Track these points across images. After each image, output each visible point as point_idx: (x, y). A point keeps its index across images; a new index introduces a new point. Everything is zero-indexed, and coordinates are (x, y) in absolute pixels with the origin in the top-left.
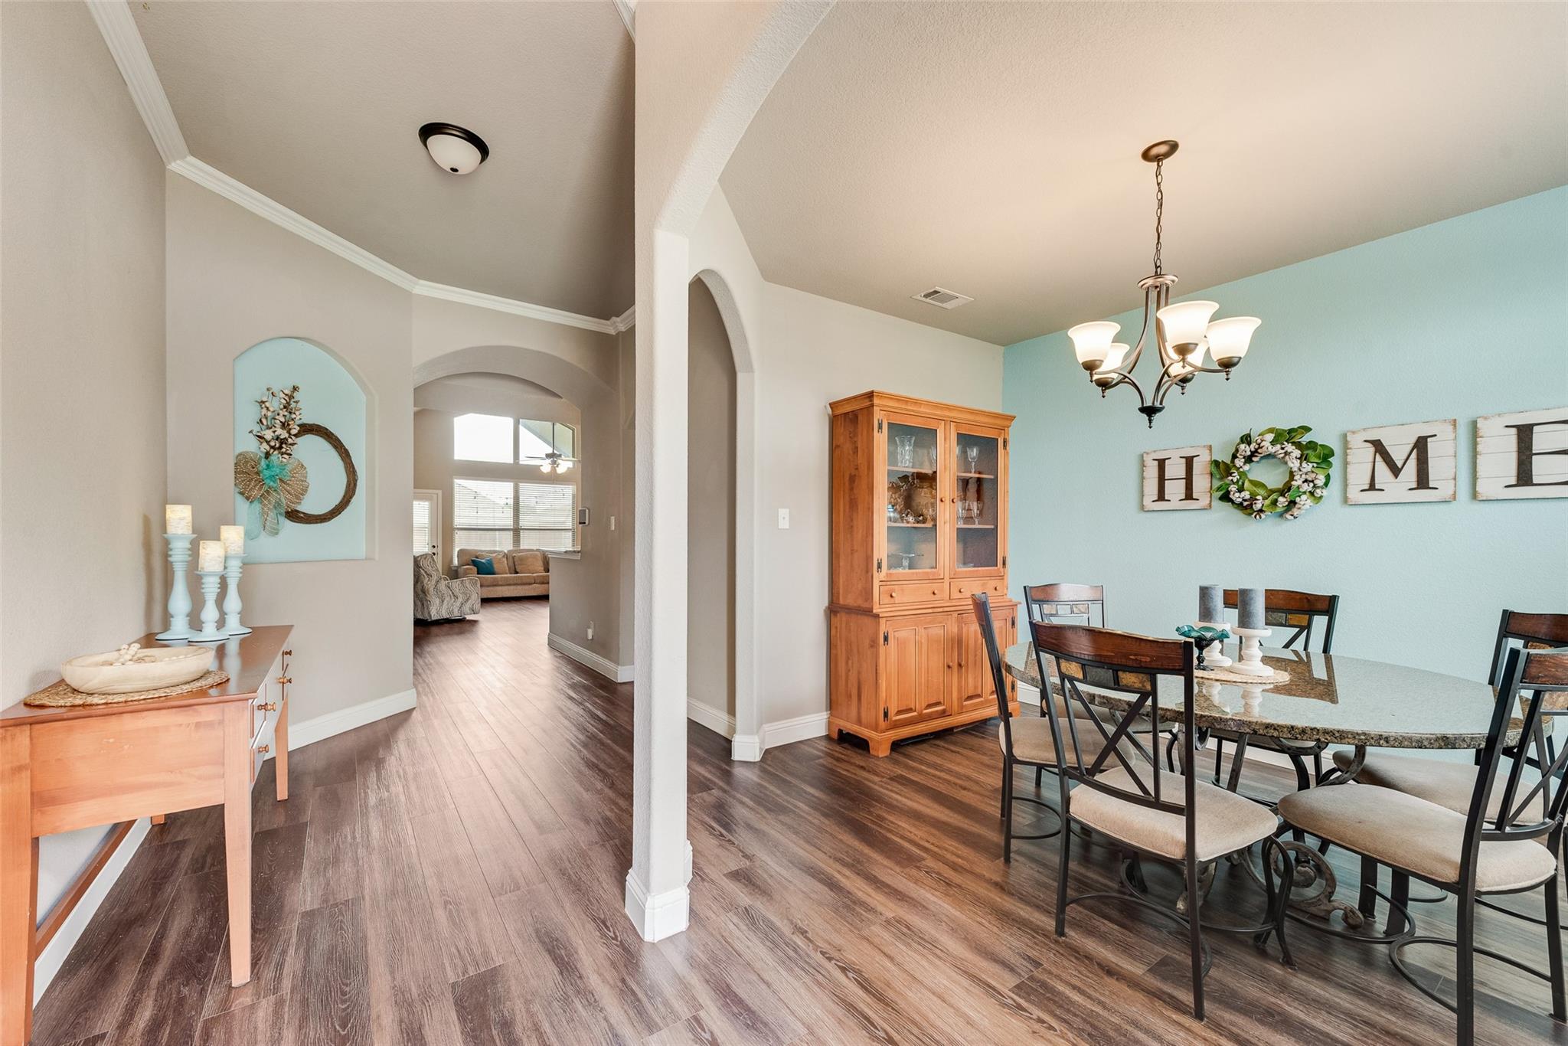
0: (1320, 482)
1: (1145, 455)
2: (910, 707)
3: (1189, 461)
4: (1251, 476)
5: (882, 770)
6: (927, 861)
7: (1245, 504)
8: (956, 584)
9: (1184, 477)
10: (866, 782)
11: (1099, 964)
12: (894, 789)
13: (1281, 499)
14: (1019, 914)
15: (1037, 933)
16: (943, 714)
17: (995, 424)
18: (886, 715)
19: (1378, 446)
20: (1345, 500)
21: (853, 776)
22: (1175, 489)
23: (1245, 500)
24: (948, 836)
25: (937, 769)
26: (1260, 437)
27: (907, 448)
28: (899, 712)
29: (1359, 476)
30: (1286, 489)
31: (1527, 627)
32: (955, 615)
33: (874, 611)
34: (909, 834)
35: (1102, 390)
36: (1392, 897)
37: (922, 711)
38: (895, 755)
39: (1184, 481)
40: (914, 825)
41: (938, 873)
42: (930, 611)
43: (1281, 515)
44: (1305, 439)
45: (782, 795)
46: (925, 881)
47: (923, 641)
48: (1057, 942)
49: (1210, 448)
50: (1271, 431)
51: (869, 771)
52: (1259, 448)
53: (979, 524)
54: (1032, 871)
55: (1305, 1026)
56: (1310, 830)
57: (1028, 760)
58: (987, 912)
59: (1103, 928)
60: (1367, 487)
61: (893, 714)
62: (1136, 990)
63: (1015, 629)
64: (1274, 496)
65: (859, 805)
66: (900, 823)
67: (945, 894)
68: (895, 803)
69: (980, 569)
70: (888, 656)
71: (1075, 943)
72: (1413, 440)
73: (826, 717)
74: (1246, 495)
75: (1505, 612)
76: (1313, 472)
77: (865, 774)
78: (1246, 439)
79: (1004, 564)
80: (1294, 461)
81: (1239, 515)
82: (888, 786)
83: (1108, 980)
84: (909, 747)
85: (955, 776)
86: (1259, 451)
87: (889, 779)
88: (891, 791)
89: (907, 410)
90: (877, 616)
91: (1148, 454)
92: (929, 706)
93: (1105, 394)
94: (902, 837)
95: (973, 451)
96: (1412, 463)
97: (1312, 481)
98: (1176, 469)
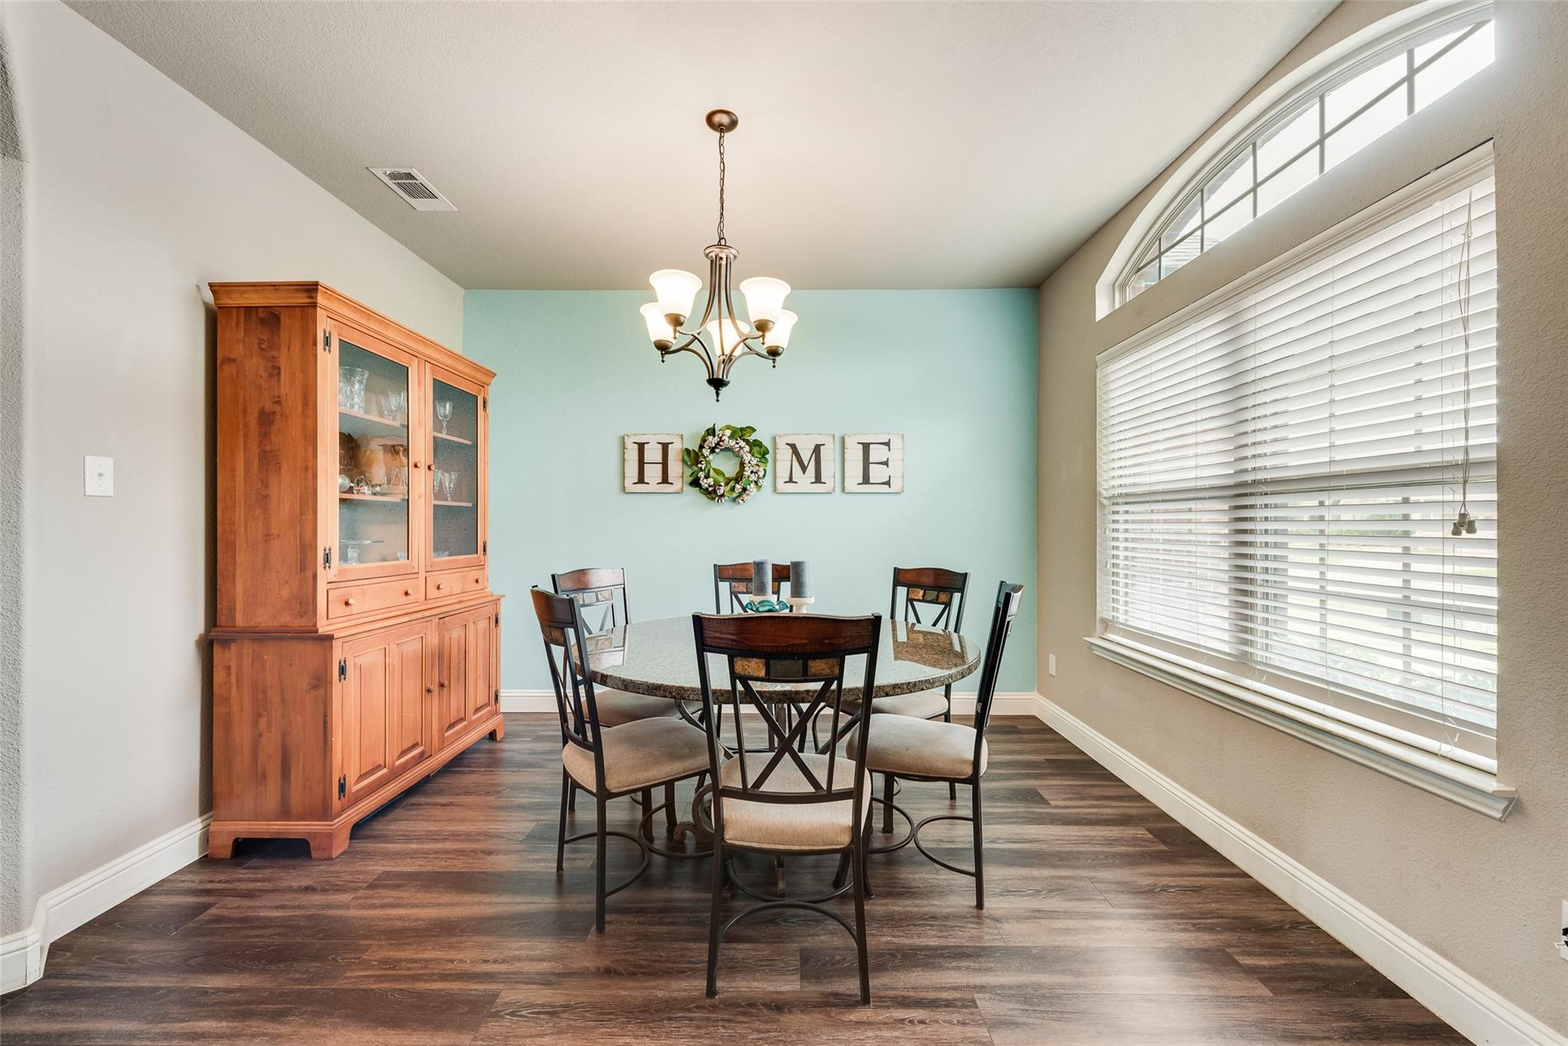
0: (761, 474)
1: (626, 437)
2: (378, 763)
3: (665, 447)
4: (714, 465)
5: (349, 877)
6: (503, 994)
7: (710, 489)
8: (435, 578)
9: (661, 462)
10: (331, 912)
11: (765, 1005)
12: (386, 901)
13: (737, 486)
14: (657, 997)
15: (689, 1010)
16: (421, 758)
17: (475, 378)
18: (342, 788)
19: (793, 447)
20: (775, 489)
21: (298, 912)
22: (653, 473)
23: (710, 486)
24: (509, 936)
25: (436, 841)
26: (721, 432)
27: (357, 386)
28: (362, 777)
29: (783, 474)
30: (739, 478)
31: (909, 577)
32: (435, 620)
33: (321, 631)
34: (450, 966)
35: (662, 354)
36: (885, 798)
37: (394, 763)
38: (360, 845)
39: (661, 465)
40: (451, 947)
41: (530, 1005)
42: (407, 618)
43: (734, 500)
44: (751, 438)
45: (145, 1027)
46: (519, 1032)
47: (395, 663)
48: (714, 1007)
49: (682, 437)
50: (728, 427)
51: (324, 891)
52: (720, 441)
53: (453, 500)
54: (634, 927)
55: (916, 950)
56: (878, 769)
57: (625, 789)
58: (623, 1023)
59: (739, 955)
60: (788, 480)
61: (352, 784)
62: (810, 1012)
63: (498, 628)
64: (732, 484)
65: (334, 960)
66: (427, 955)
67: (558, 1033)
68: (399, 924)
69: (460, 557)
70: (345, 698)
71: (730, 995)
72: (813, 447)
73: (201, 826)
74: (711, 481)
75: (895, 568)
76: (757, 465)
77: (318, 898)
78: (712, 432)
79: (485, 550)
80: (748, 454)
81: (703, 498)
82: (375, 901)
83: (785, 1018)
84: (375, 823)
85: (466, 840)
86: (721, 443)
87: (366, 888)
88: (383, 906)
89: (369, 329)
90: (329, 638)
91: (628, 436)
92: (403, 753)
93: (664, 359)
94: (445, 977)
95: (445, 407)
96: (813, 463)
97: (756, 473)
98: (653, 454)
